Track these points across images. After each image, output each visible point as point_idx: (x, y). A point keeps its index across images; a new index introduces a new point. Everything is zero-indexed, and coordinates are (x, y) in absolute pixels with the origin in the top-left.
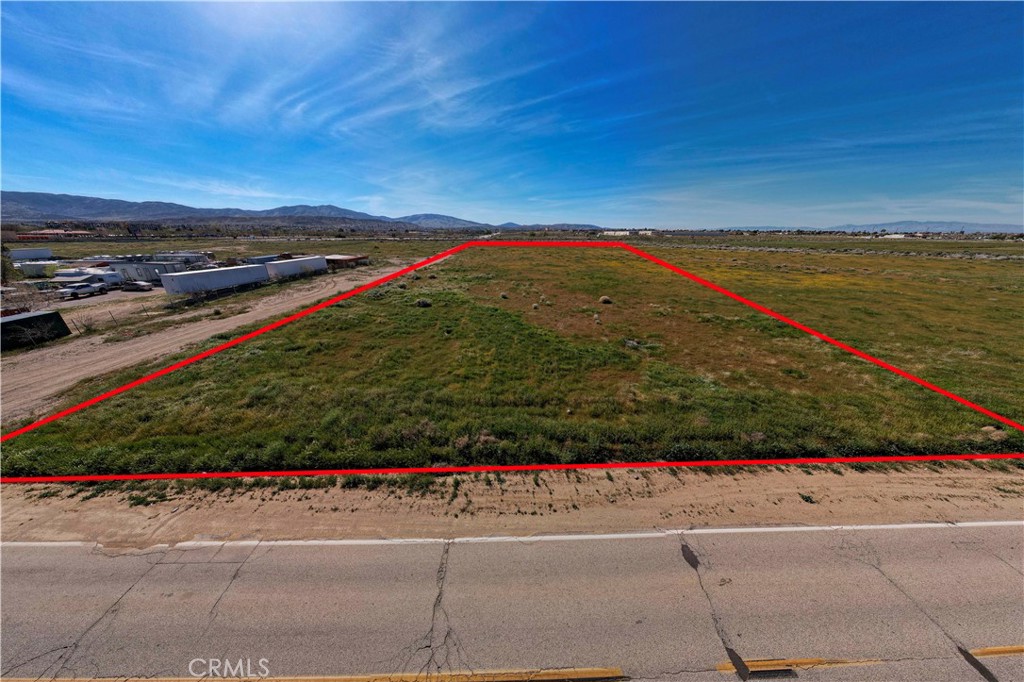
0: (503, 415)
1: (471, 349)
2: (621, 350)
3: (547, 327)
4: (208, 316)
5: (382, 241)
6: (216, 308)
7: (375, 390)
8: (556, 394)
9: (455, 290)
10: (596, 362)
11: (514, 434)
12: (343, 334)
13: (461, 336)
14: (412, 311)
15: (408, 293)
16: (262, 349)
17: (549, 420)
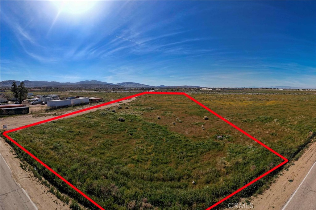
0: (157, 188)
1: (141, 145)
2: (215, 141)
3: (180, 133)
4: (53, 114)
5: (109, 92)
6: (55, 112)
7: (93, 159)
8: (186, 171)
9: (136, 115)
10: (205, 150)
11: (163, 203)
12: (88, 129)
13: (137, 137)
14: (116, 122)
15: (115, 114)
16: (62, 129)
17: (182, 191)
